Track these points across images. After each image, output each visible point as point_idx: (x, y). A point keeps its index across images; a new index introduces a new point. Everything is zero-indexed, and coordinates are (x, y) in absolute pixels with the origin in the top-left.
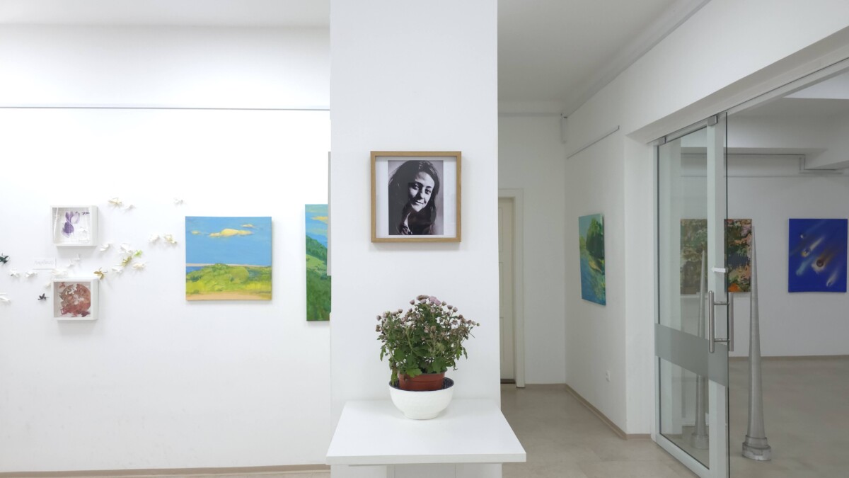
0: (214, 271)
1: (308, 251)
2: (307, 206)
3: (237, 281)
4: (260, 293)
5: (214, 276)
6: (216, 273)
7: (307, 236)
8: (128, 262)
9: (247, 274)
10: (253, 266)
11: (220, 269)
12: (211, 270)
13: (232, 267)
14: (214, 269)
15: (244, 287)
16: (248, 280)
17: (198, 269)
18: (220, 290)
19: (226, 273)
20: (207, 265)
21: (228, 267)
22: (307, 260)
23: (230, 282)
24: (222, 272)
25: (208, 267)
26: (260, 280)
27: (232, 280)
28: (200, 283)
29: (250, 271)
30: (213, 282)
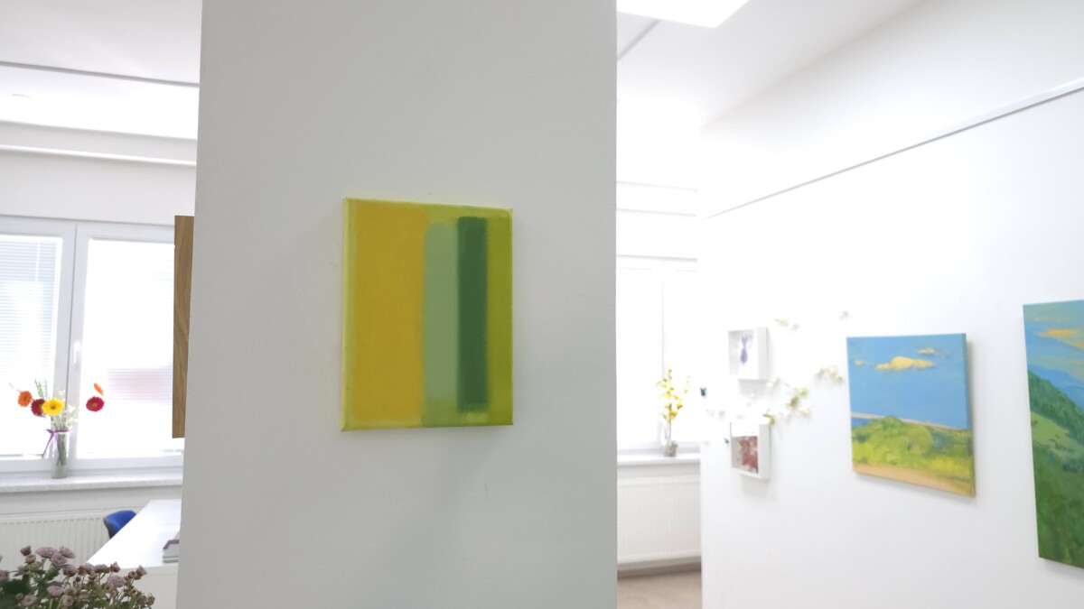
0: (885, 428)
1: (1034, 404)
2: (1028, 309)
3: (917, 450)
4: (952, 478)
5: (886, 437)
6: (887, 433)
7: (1029, 372)
8: (794, 403)
9: (930, 440)
10: (938, 426)
11: (892, 426)
12: (880, 426)
13: (909, 426)
14: (886, 425)
15: (926, 462)
16: (933, 452)
17: (864, 422)
18: (894, 463)
19: (900, 434)
20: (875, 417)
21: (903, 424)
22: (1034, 424)
23: (906, 452)
24: (895, 431)
25: (875, 421)
26: (952, 454)
27: (909, 448)
28: (868, 446)
29: (935, 435)
30: (884, 448)
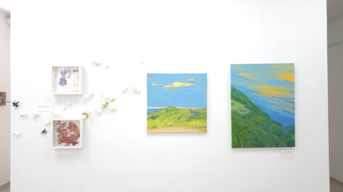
0: (167, 112)
1: (233, 97)
3: (183, 119)
4: (199, 127)
5: (167, 116)
6: (168, 114)
7: (232, 87)
8: (106, 106)
9: (190, 114)
10: (193, 109)
11: (171, 111)
12: (165, 111)
13: (180, 109)
14: (167, 111)
15: (187, 123)
16: (191, 118)
17: (155, 111)
18: (171, 126)
19: (175, 113)
20: (162, 108)
21: (177, 109)
22: (232, 104)
23: (178, 120)
24: (173, 113)
25: (163, 109)
26: (199, 118)
27: (179, 118)
28: (157, 120)
29: (192, 112)
30: (166, 120)
